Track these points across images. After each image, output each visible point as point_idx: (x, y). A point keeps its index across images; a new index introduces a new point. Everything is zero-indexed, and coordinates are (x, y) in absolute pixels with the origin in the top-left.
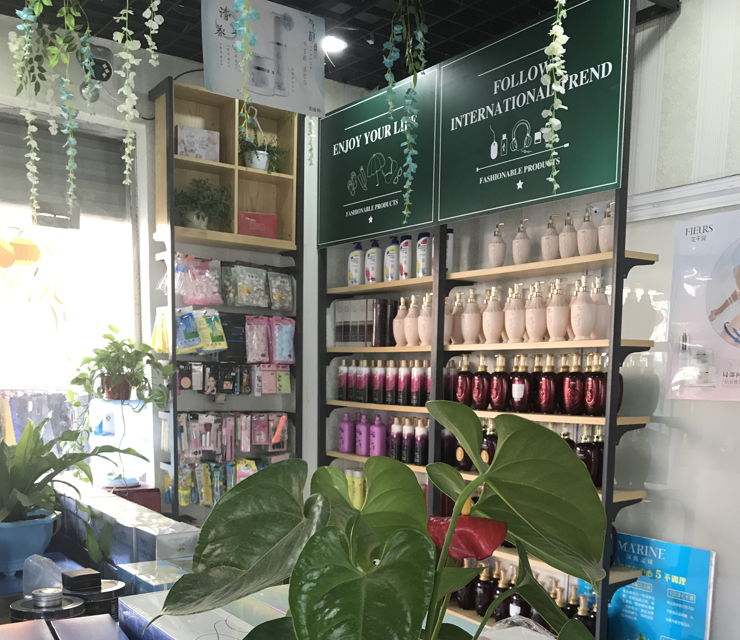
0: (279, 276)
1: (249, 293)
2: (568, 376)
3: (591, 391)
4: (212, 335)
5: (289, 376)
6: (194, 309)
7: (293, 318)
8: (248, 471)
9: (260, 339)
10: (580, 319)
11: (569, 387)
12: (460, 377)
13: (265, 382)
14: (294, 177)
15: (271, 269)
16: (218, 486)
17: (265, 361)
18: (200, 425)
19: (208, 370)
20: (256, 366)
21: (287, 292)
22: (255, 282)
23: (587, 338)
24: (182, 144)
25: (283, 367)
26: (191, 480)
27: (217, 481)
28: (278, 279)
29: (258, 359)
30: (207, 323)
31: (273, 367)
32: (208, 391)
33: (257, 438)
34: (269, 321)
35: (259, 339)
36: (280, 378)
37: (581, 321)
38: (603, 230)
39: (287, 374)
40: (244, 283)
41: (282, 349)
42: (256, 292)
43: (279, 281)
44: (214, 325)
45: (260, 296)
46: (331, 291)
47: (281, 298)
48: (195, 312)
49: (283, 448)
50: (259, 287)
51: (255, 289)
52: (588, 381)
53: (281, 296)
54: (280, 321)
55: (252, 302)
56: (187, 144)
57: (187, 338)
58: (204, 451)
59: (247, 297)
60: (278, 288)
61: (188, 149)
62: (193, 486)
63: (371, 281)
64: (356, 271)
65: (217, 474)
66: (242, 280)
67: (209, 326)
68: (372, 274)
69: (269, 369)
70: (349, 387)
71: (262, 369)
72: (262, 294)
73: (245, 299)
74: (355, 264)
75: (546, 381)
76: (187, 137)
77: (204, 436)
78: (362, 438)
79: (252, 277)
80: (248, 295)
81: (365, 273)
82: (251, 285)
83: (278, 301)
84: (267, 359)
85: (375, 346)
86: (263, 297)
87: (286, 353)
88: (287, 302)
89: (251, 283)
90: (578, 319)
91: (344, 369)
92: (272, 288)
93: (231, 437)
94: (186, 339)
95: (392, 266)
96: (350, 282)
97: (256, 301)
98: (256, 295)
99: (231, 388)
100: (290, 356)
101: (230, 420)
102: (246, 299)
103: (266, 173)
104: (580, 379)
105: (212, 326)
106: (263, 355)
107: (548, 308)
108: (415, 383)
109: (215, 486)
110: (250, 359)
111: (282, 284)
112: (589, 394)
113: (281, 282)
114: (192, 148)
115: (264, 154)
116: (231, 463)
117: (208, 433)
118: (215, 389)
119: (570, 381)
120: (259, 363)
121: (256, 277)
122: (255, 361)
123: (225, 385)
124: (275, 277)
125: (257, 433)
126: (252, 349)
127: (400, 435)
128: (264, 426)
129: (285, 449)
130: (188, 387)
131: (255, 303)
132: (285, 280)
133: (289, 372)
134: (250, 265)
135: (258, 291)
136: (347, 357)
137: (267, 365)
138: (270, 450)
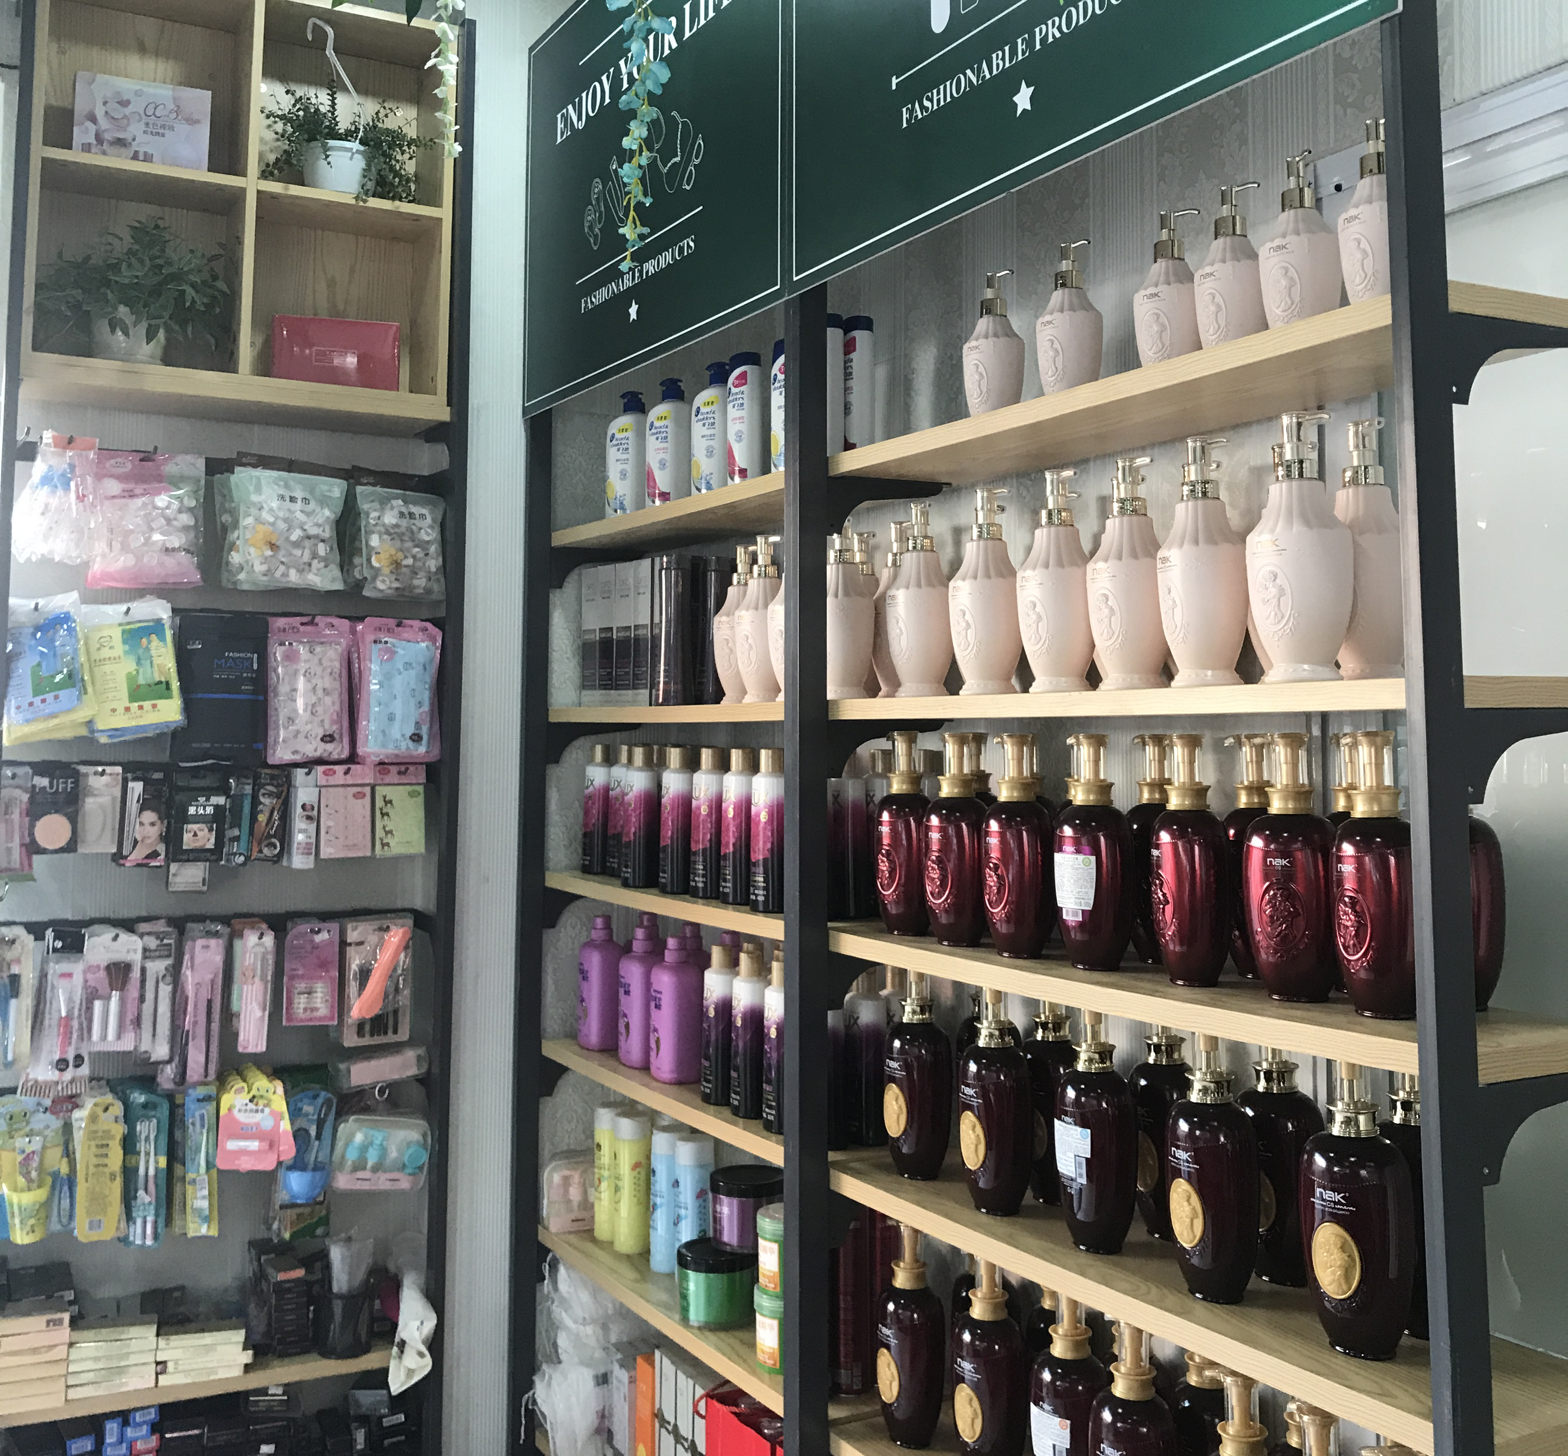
0: (396, 498)
1: (273, 546)
2: (1258, 831)
3: (1354, 903)
4: (131, 679)
5: (421, 800)
6: (85, 600)
7: (437, 623)
8: (258, 1117)
9: (320, 686)
10: (1281, 592)
11: (1266, 876)
12: (886, 816)
13: (331, 823)
14: (445, 213)
15: (371, 480)
16: (152, 1172)
17: (335, 756)
18: (89, 969)
19: (136, 787)
20: (300, 773)
21: (423, 545)
22: (298, 515)
23: (1327, 671)
24: (89, 124)
25: (400, 773)
26: (59, 1151)
27: (147, 1154)
28: (392, 508)
29: (313, 748)
30: (125, 642)
31: (363, 774)
32: (138, 855)
33: (301, 1002)
34: (353, 632)
35: (314, 689)
36: (388, 809)
37: (1287, 601)
38: (1355, 227)
39: (412, 795)
40: (258, 520)
41: (391, 718)
42: (296, 544)
43: (395, 512)
44: (148, 649)
45: (315, 556)
46: (563, 537)
47: (397, 565)
48: (85, 608)
49: (395, 1032)
50: (313, 531)
51: (296, 535)
52: (1340, 859)
53: (400, 555)
54: (389, 631)
55: (286, 575)
56: (103, 123)
57: (38, 691)
58: (101, 1058)
59: (265, 560)
60: (392, 533)
61: (107, 136)
62: (64, 1169)
63: (658, 502)
64: (623, 475)
65: (146, 1129)
66: (253, 511)
67: (126, 653)
68: (663, 481)
69: (349, 780)
70: (611, 832)
71: (322, 780)
72: (322, 549)
73: (259, 568)
74: (620, 456)
75: (1175, 847)
76: (105, 103)
77: (98, 1005)
78: (633, 1006)
79: (293, 499)
80: (269, 553)
81: (646, 478)
82: (282, 525)
83: (386, 571)
84: (339, 750)
85: (666, 702)
86: (326, 561)
87: (401, 730)
88: (421, 574)
89: (286, 520)
90: (1273, 591)
91: (597, 775)
92: (369, 533)
93: (210, 1002)
94: (36, 694)
95: (710, 453)
96: (609, 511)
97: (300, 571)
98: (298, 552)
99: (210, 845)
100: (416, 738)
101: (206, 947)
102: (264, 568)
103: (353, 202)
104: (1307, 843)
105: (141, 651)
106: (328, 738)
107: (1160, 554)
108: (762, 825)
109: (142, 1171)
110: (281, 754)
111: (404, 523)
112: (1347, 919)
113: (402, 515)
114: (121, 136)
115: (350, 150)
116: (201, 1091)
117: (115, 995)
118: (161, 848)
119: (1266, 854)
120: (310, 764)
121: (305, 500)
122: (297, 758)
123: (187, 837)
124: (384, 502)
125: (301, 986)
126: (291, 720)
127: (725, 1007)
128: (323, 965)
129: (404, 1034)
130: (62, 843)
131: (294, 578)
132: (416, 510)
133: (420, 789)
134: (291, 466)
135: (307, 543)
136: (608, 738)
137: (340, 769)
138: (350, 1040)
